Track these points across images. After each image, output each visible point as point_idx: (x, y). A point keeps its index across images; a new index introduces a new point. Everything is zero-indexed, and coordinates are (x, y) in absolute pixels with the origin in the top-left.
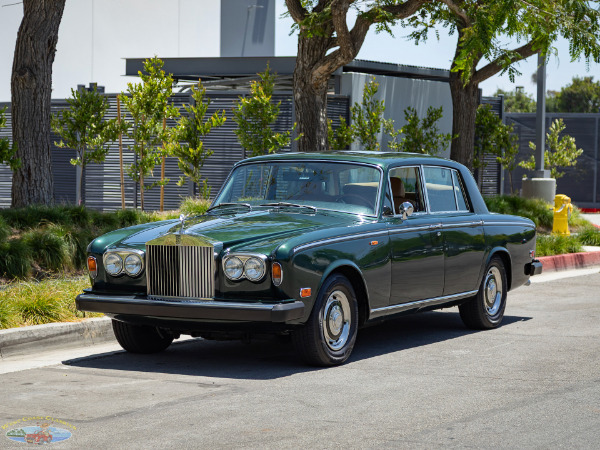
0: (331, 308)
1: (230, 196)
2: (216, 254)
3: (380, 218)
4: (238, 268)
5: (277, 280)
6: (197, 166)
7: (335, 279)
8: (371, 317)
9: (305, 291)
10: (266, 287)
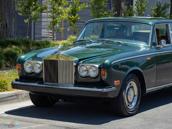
0: (129, 89)
1: (84, 36)
2: (75, 64)
3: (151, 47)
4: (85, 71)
5: (103, 77)
6: (74, 23)
7: (131, 76)
8: (147, 92)
9: (117, 82)
10: (98, 80)
